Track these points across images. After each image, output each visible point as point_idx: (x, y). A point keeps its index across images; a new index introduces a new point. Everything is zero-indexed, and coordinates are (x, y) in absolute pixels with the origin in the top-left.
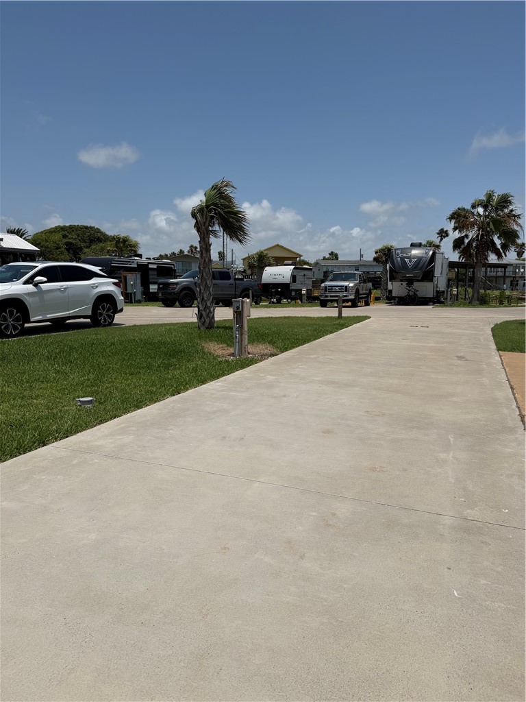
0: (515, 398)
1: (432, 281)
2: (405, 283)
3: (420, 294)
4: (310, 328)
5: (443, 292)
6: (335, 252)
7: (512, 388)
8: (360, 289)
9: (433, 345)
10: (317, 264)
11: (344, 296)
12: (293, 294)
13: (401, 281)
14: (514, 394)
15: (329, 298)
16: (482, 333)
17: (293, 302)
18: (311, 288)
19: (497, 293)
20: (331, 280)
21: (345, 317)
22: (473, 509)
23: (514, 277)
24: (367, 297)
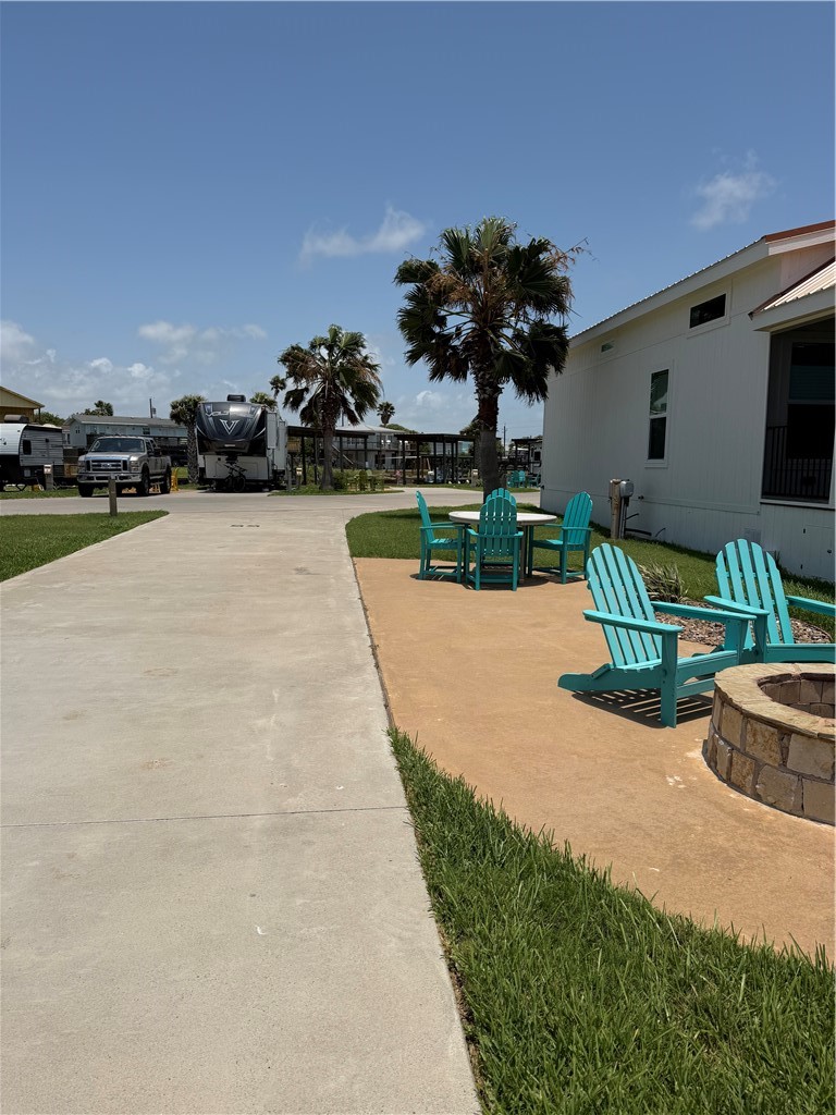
0: (368, 623)
1: (264, 455)
2: (224, 458)
3: (249, 475)
4: (55, 536)
5: (283, 472)
6: (105, 401)
7: (365, 609)
8: (151, 466)
9: (264, 553)
10: (72, 421)
11: (122, 478)
12: (27, 473)
13: (218, 454)
14: (367, 617)
15: (96, 481)
16: (333, 532)
17: (29, 488)
18: (61, 463)
19: (357, 473)
20: (97, 451)
21: (123, 514)
22: (295, 796)
23: (379, 451)
24: (164, 480)
